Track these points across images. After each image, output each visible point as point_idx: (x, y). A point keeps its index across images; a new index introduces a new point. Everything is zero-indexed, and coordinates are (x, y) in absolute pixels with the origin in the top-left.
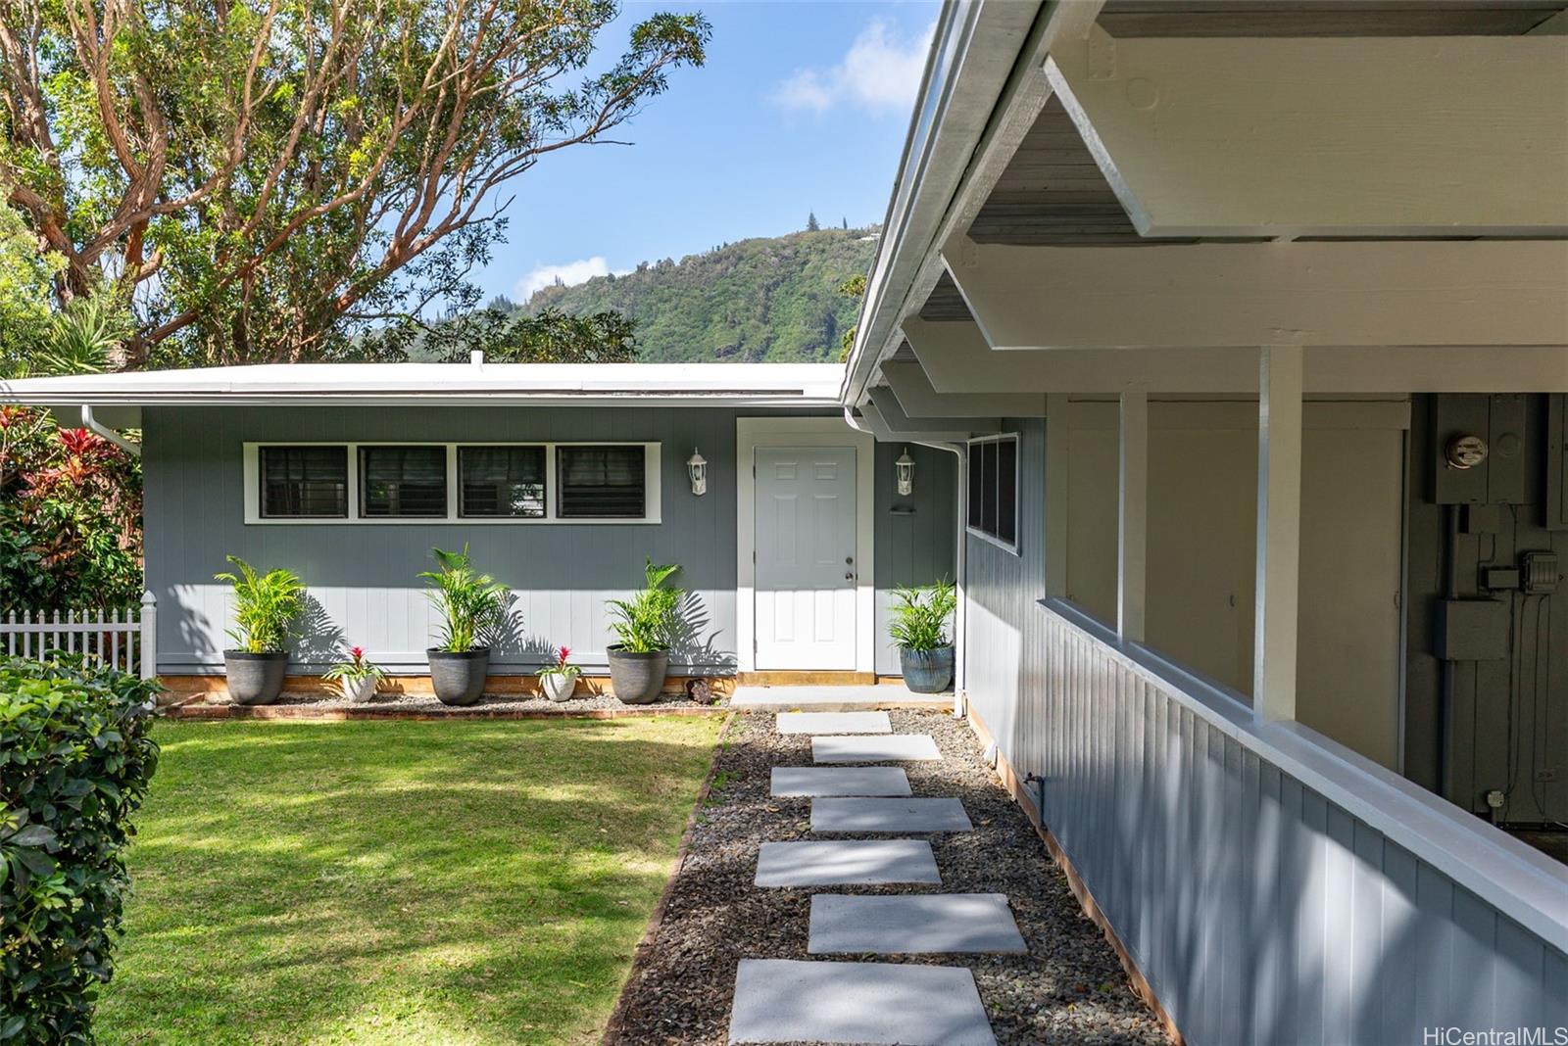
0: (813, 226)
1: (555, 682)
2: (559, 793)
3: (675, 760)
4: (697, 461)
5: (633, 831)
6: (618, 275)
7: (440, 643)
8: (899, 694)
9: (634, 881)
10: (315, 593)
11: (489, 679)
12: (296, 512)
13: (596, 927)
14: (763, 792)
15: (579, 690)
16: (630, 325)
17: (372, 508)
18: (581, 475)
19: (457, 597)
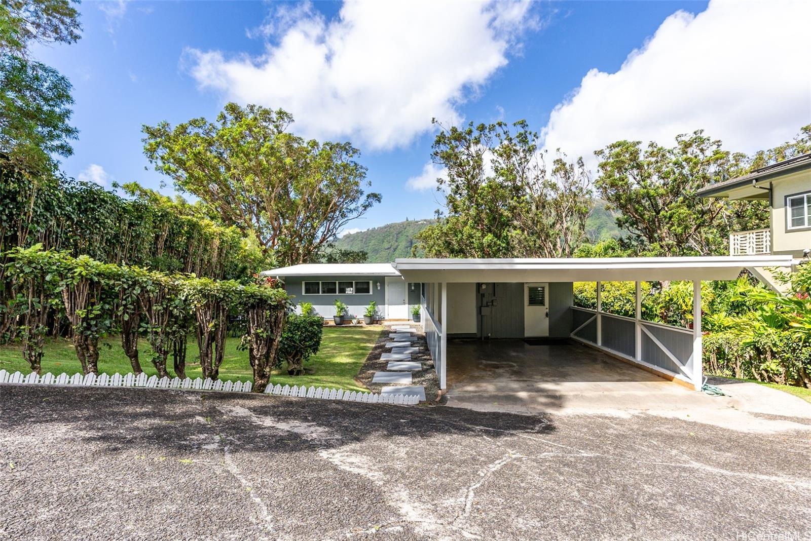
0: (407, 220)
1: (354, 321)
2: (357, 337)
3: (375, 333)
4: (378, 284)
5: (369, 341)
6: (363, 231)
7: (336, 315)
8: (412, 323)
9: (368, 347)
10: (314, 306)
11: (344, 321)
12: (310, 293)
13: (364, 351)
14: (388, 337)
15: (359, 323)
16: (367, 254)
17: (323, 292)
18: (359, 286)
19: (338, 307)
